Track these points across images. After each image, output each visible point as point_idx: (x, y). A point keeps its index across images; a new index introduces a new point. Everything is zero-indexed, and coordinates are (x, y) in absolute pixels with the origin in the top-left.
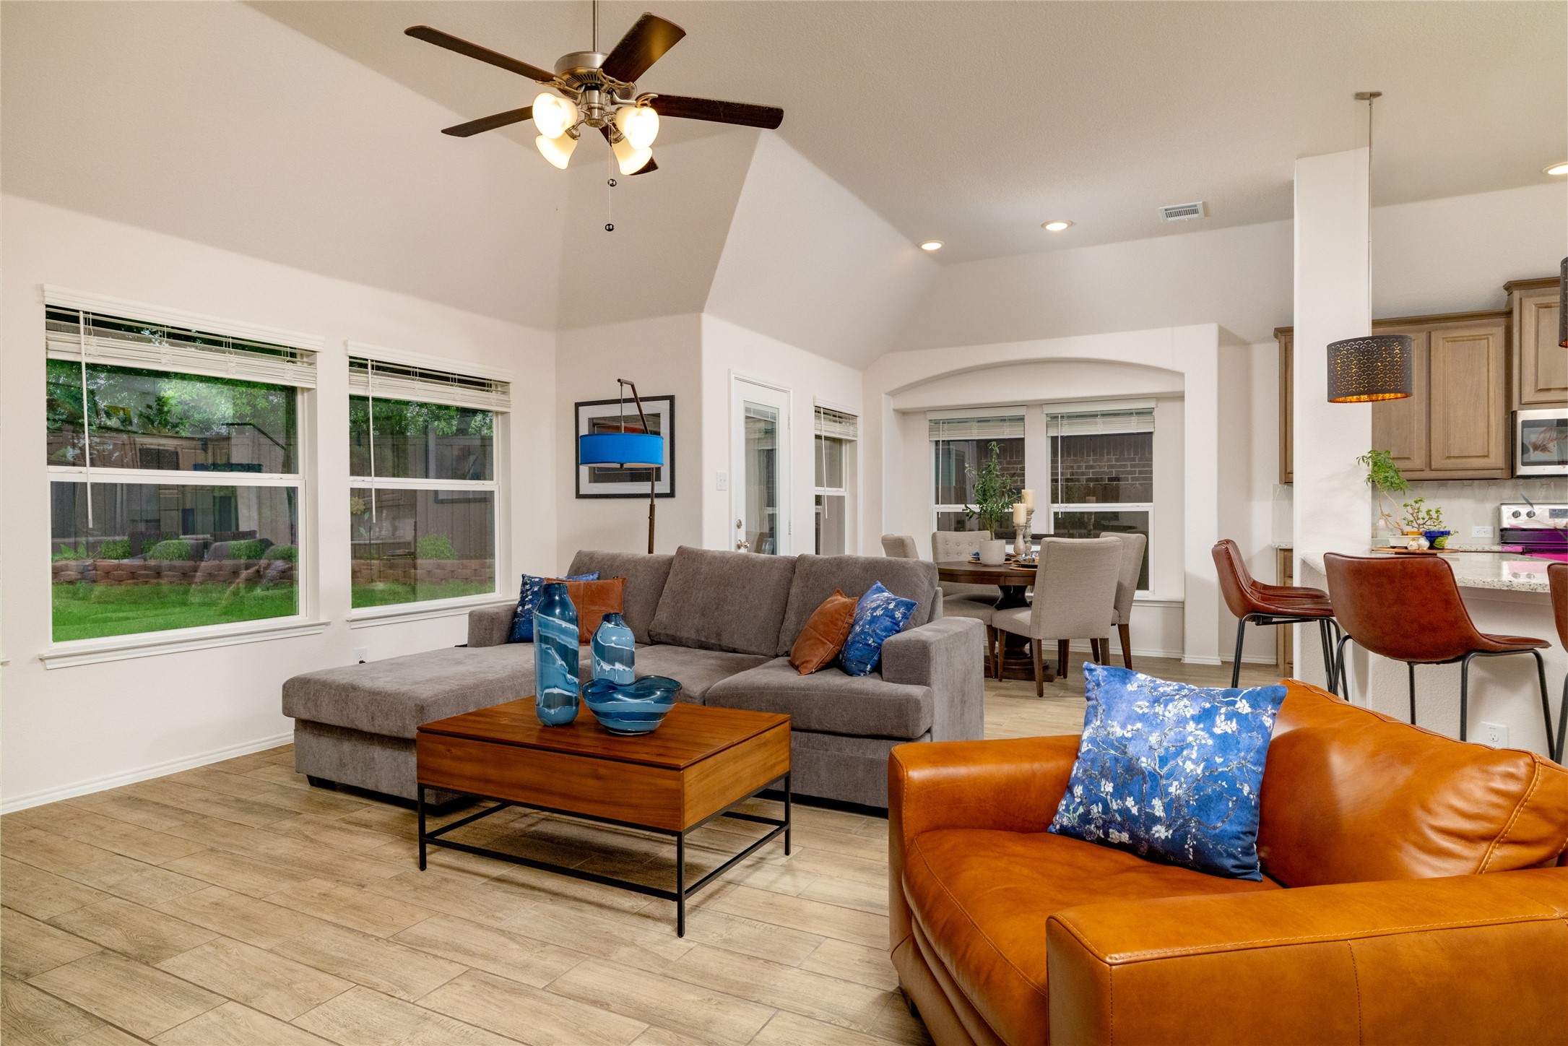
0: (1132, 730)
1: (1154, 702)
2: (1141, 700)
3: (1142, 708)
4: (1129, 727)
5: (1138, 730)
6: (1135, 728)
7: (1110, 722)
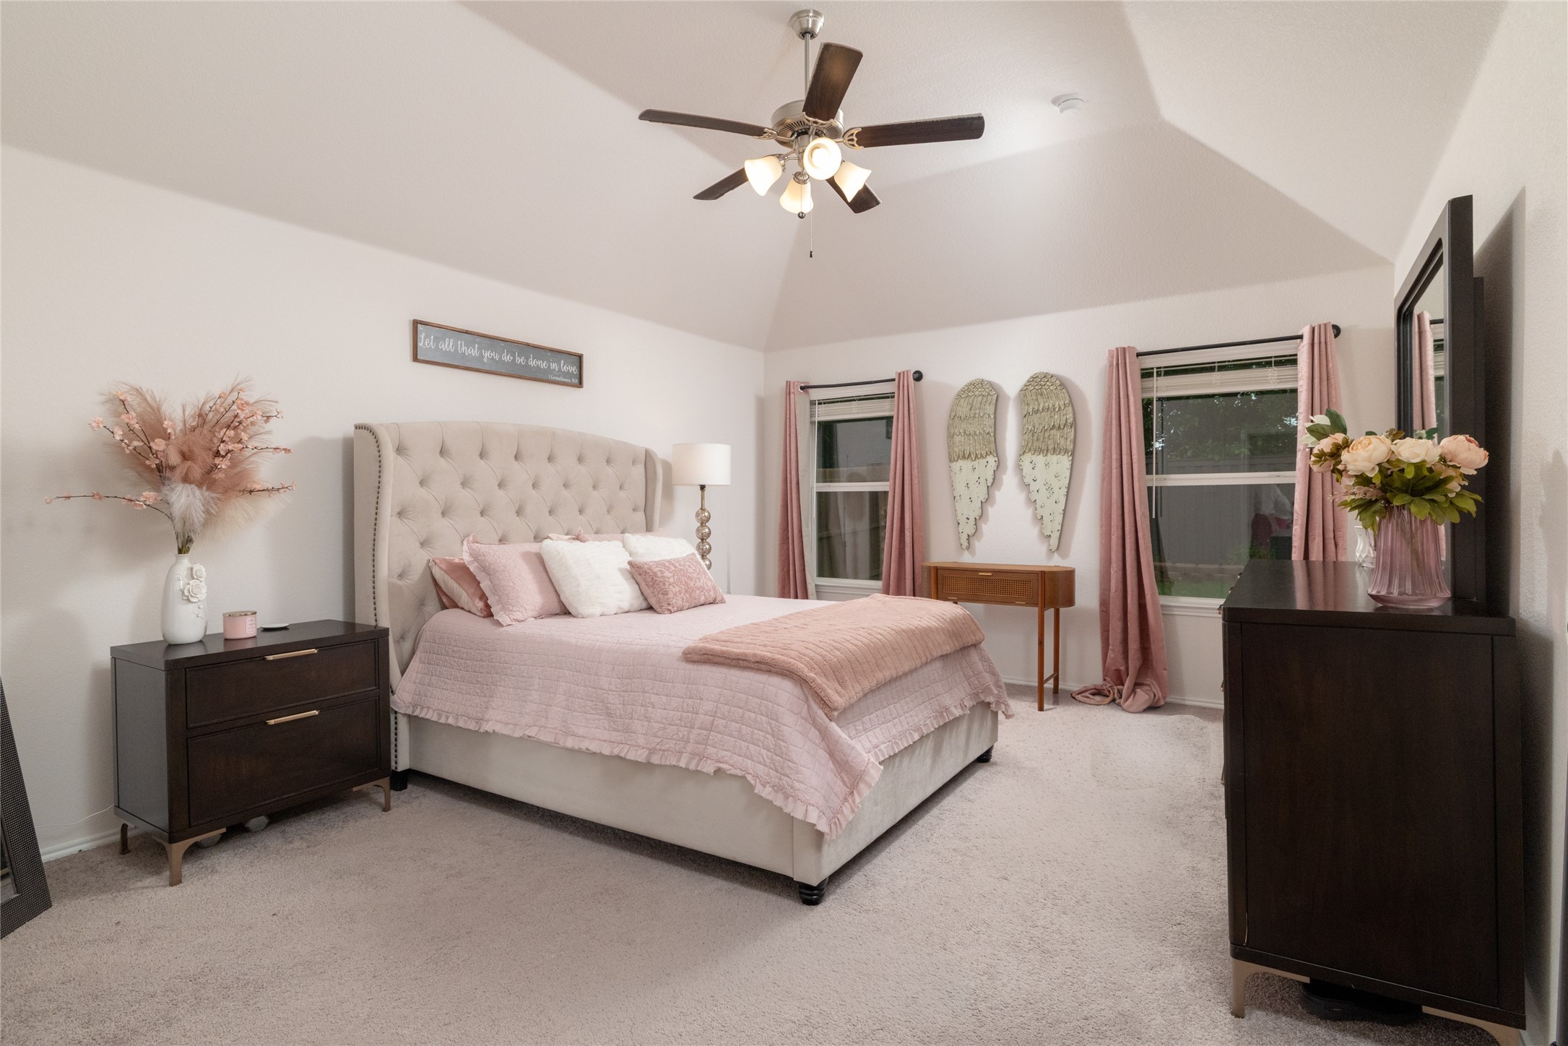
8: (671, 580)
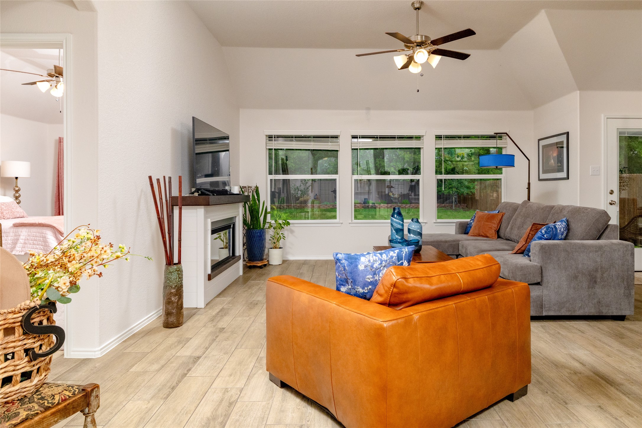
0: (367, 289)
1: (374, 274)
2: (368, 275)
3: (370, 279)
4: (366, 288)
5: (370, 289)
6: (368, 288)
7: (356, 287)
8: (5, 209)
